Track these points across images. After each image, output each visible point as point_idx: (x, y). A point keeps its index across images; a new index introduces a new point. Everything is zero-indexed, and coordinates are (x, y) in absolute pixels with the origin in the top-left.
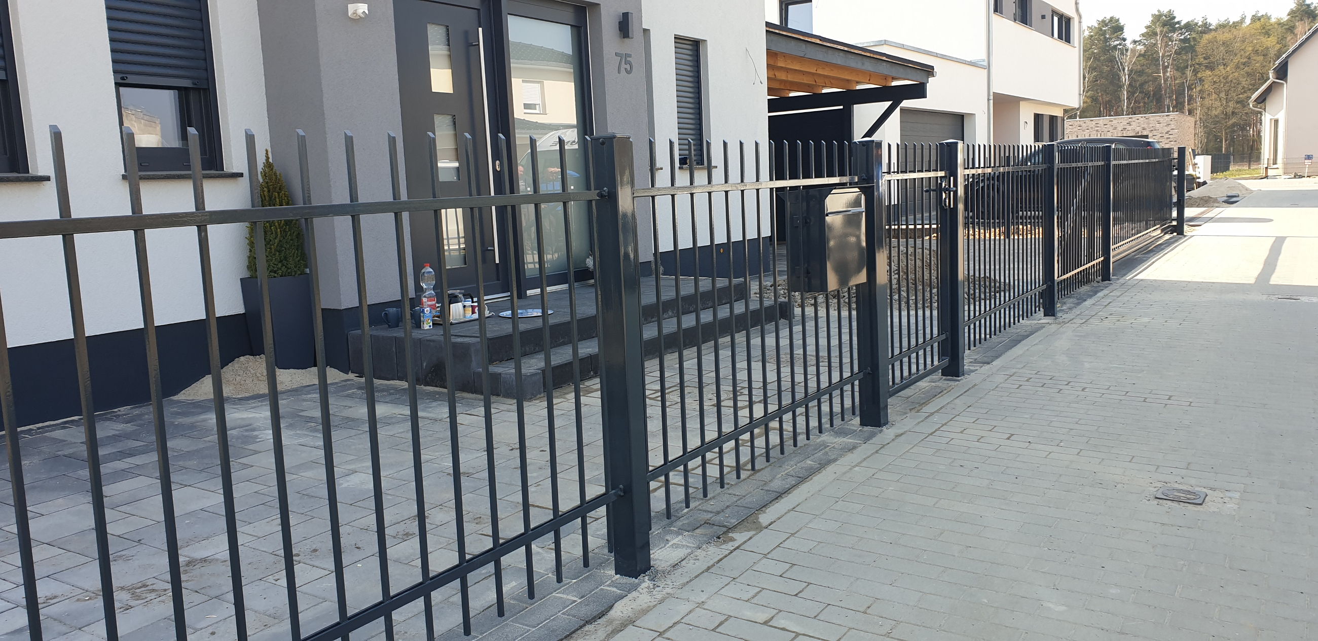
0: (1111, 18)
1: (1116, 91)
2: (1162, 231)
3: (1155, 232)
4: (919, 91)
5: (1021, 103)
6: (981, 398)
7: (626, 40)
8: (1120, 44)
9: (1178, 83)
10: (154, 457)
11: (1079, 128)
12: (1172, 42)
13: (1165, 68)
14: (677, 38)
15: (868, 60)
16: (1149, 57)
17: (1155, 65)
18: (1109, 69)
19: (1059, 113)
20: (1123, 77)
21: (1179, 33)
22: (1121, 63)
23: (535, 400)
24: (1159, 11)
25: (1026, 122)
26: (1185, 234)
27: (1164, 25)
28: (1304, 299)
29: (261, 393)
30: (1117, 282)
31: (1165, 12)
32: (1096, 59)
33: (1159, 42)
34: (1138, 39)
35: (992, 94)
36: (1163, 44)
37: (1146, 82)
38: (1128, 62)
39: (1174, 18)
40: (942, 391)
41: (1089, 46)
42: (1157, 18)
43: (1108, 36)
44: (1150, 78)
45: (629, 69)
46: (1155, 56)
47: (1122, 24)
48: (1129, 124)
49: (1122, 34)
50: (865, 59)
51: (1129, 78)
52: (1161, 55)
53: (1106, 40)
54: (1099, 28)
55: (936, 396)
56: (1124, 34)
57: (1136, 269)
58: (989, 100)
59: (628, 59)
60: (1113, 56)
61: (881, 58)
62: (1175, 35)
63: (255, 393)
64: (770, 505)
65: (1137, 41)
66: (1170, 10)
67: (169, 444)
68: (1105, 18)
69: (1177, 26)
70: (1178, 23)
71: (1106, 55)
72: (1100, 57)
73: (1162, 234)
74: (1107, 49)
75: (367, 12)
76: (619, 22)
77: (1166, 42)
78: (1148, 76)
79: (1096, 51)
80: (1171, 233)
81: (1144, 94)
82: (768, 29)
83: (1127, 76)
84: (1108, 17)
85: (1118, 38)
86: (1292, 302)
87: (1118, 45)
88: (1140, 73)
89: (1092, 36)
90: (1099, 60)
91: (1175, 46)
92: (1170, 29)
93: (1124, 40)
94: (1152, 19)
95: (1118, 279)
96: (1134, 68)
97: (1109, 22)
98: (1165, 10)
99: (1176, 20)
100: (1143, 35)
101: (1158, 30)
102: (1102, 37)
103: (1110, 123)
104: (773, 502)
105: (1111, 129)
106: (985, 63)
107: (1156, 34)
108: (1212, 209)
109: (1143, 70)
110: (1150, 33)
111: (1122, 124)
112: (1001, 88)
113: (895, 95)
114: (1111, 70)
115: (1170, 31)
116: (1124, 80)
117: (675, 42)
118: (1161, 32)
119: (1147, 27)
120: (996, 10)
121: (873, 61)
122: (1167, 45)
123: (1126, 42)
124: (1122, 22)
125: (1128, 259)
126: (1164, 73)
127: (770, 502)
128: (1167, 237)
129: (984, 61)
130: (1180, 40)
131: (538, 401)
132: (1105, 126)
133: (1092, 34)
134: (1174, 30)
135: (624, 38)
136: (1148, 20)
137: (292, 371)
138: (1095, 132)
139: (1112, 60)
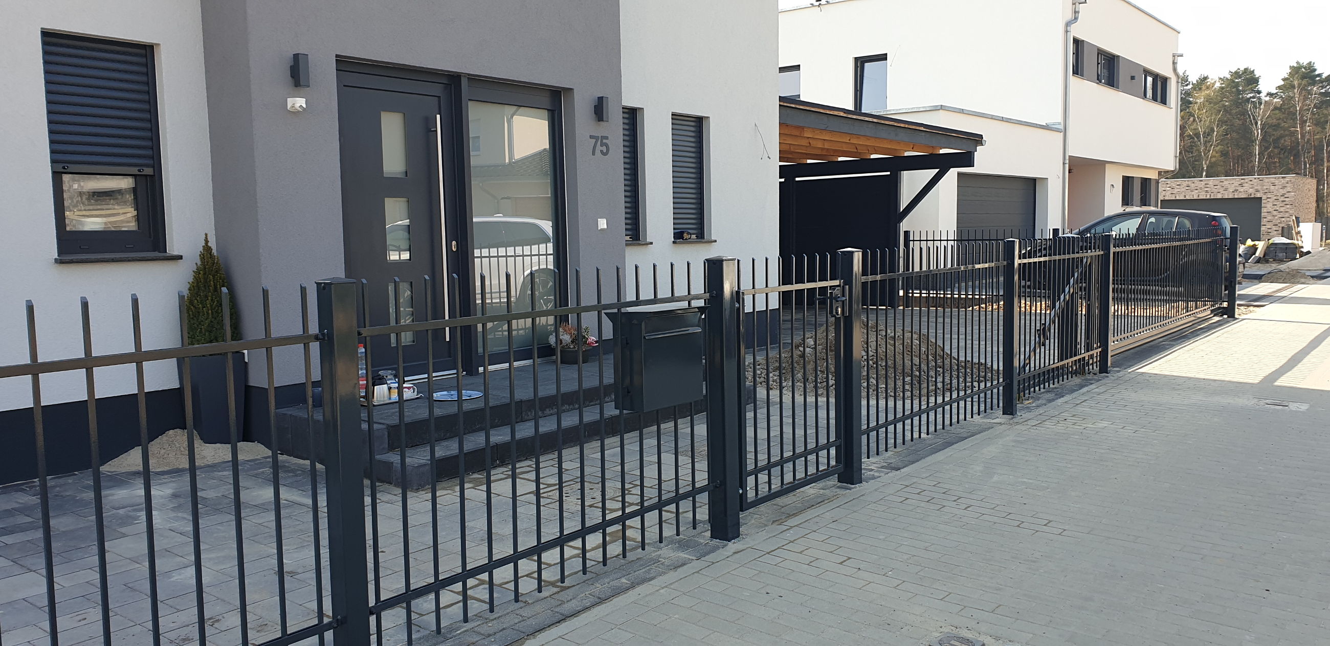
0: (1245, 69)
1: (1248, 145)
2: (1212, 311)
3: (1204, 311)
4: (966, 159)
5: (1107, 166)
6: (855, 512)
7: (601, 123)
8: (1253, 97)
9: (1317, 139)
10: (40, 534)
11: (1187, 188)
12: (1312, 95)
13: (1303, 122)
14: (675, 116)
15: (902, 130)
16: (1285, 110)
17: (1291, 119)
18: (1240, 123)
19: (1153, 175)
20: (1256, 132)
21: (1320, 87)
22: (1253, 116)
23: (422, 490)
24: (1298, 63)
25: (1112, 185)
26: (1236, 316)
27: (1304, 77)
28: (1293, 406)
29: (181, 467)
30: (1115, 374)
31: (1305, 64)
32: (1227, 110)
33: (1297, 95)
34: (1274, 91)
35: (1067, 158)
36: (1302, 98)
37: (1281, 137)
38: (1261, 114)
39: (1315, 70)
40: (824, 501)
41: (1219, 98)
42: (1296, 70)
43: (1241, 88)
44: (1287, 133)
45: (605, 151)
46: (1292, 109)
47: (1257, 76)
48: (1241, 185)
49: (1257, 86)
50: (898, 130)
51: (1261, 132)
52: (1298, 109)
53: (1239, 92)
54: (1231, 79)
55: (813, 506)
56: (1259, 86)
57: (1148, 359)
58: (1064, 164)
59: (604, 141)
60: (1245, 109)
61: (918, 128)
62: (1315, 89)
63: (175, 467)
64: (548, 628)
65: (1273, 94)
66: (1311, 62)
67: (52, 522)
68: (1239, 69)
69: (1318, 79)
70: (1319, 75)
71: (1239, 108)
72: (1231, 110)
73: (1212, 315)
74: (1241, 103)
75: (304, 106)
76: (595, 106)
77: (1304, 96)
78: (1284, 131)
79: (1227, 104)
80: (1221, 316)
81: (1279, 149)
82: (782, 104)
83: (1260, 130)
84: (1242, 69)
85: (1252, 91)
86: (1278, 410)
87: (1251, 97)
88: (1276, 127)
89: (1222, 88)
90: (1230, 114)
91: (1314, 99)
92: (1310, 81)
93: (1259, 92)
94: (1290, 71)
95: (1119, 371)
96: (1269, 122)
97: (1243, 73)
98: (1304, 61)
99: (1317, 73)
100: (1279, 87)
101: (1296, 83)
102: (1234, 90)
103: (1221, 183)
104: (552, 627)
105: (1221, 190)
106: (1061, 127)
107: (1294, 87)
108: (1293, 285)
109: (1279, 124)
110: (1287, 86)
111: (1233, 186)
112: (1080, 149)
113: (943, 164)
114: (1243, 124)
115: (1310, 84)
116: (1256, 134)
117: (672, 119)
118: (1299, 85)
119: (1284, 80)
120: (1076, 72)
121: (909, 131)
122: (1305, 99)
123: (1261, 95)
124: (1257, 74)
125: (1151, 346)
126: (1301, 128)
127: (549, 626)
128: (1216, 319)
129: (1059, 124)
130: (1321, 94)
131: (424, 492)
132: (1216, 187)
133: (1223, 85)
134: (1314, 83)
135: (599, 121)
136: (1285, 72)
137: (218, 445)
138: (1204, 193)
139: (1244, 113)
